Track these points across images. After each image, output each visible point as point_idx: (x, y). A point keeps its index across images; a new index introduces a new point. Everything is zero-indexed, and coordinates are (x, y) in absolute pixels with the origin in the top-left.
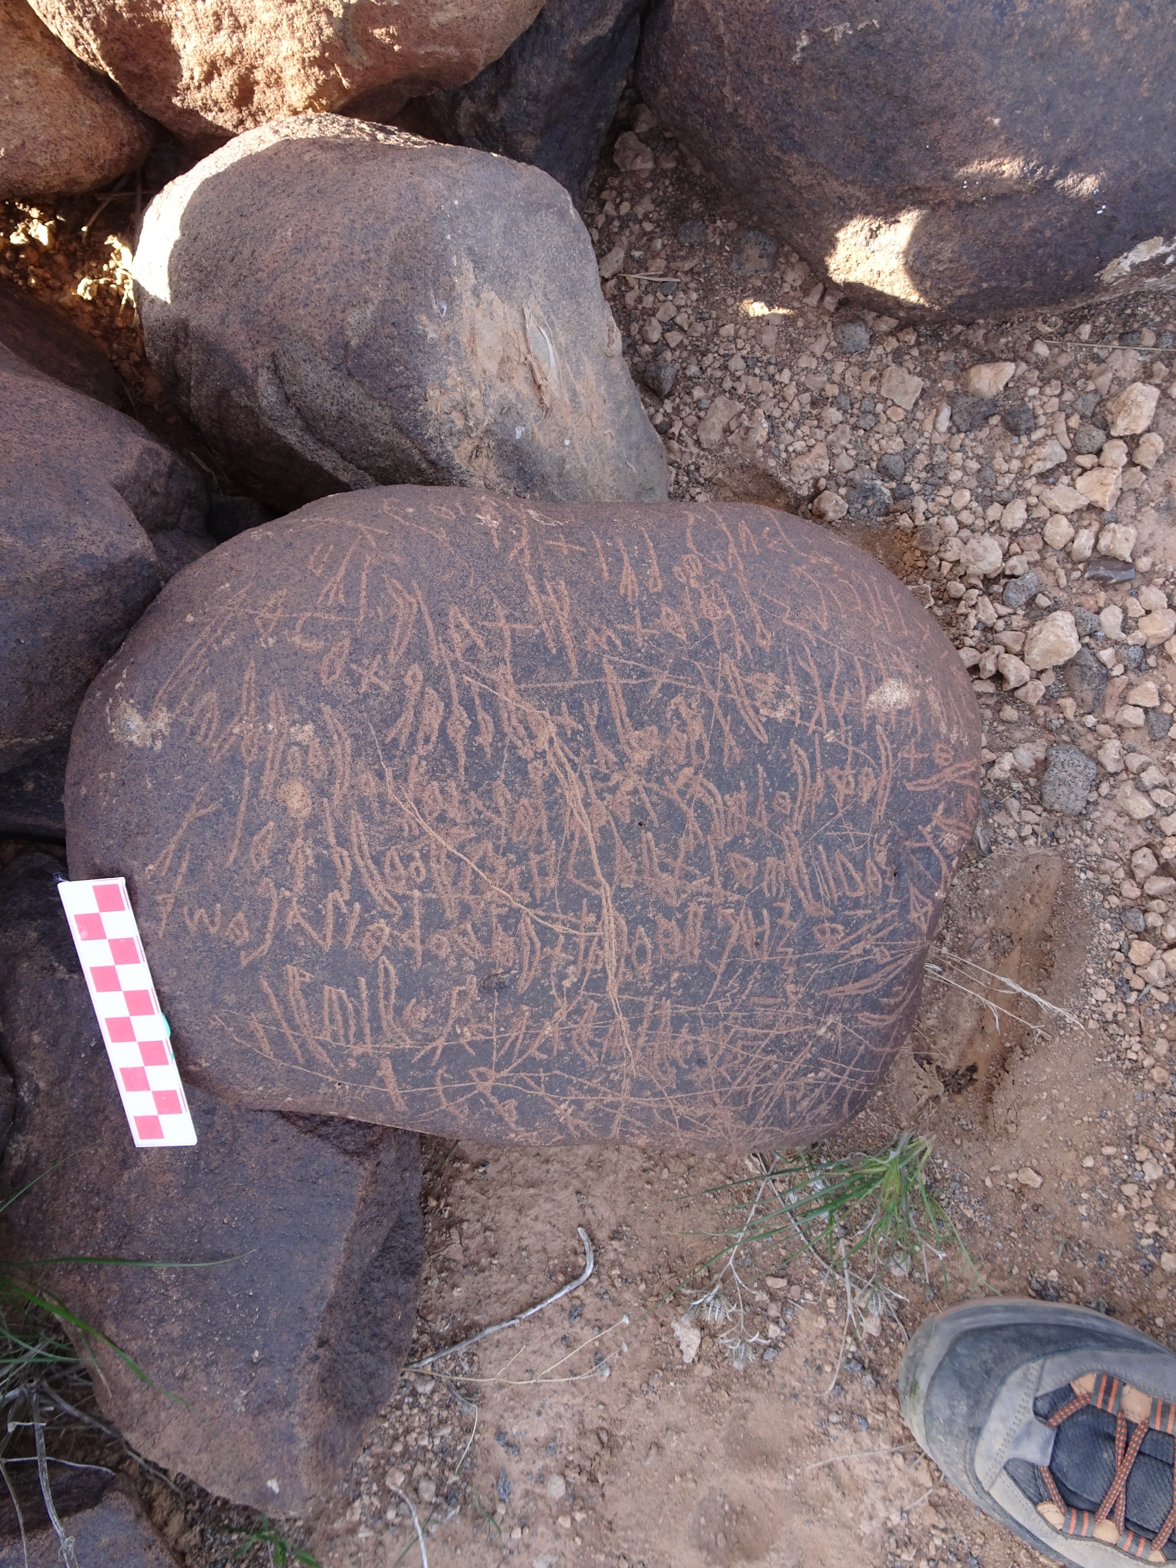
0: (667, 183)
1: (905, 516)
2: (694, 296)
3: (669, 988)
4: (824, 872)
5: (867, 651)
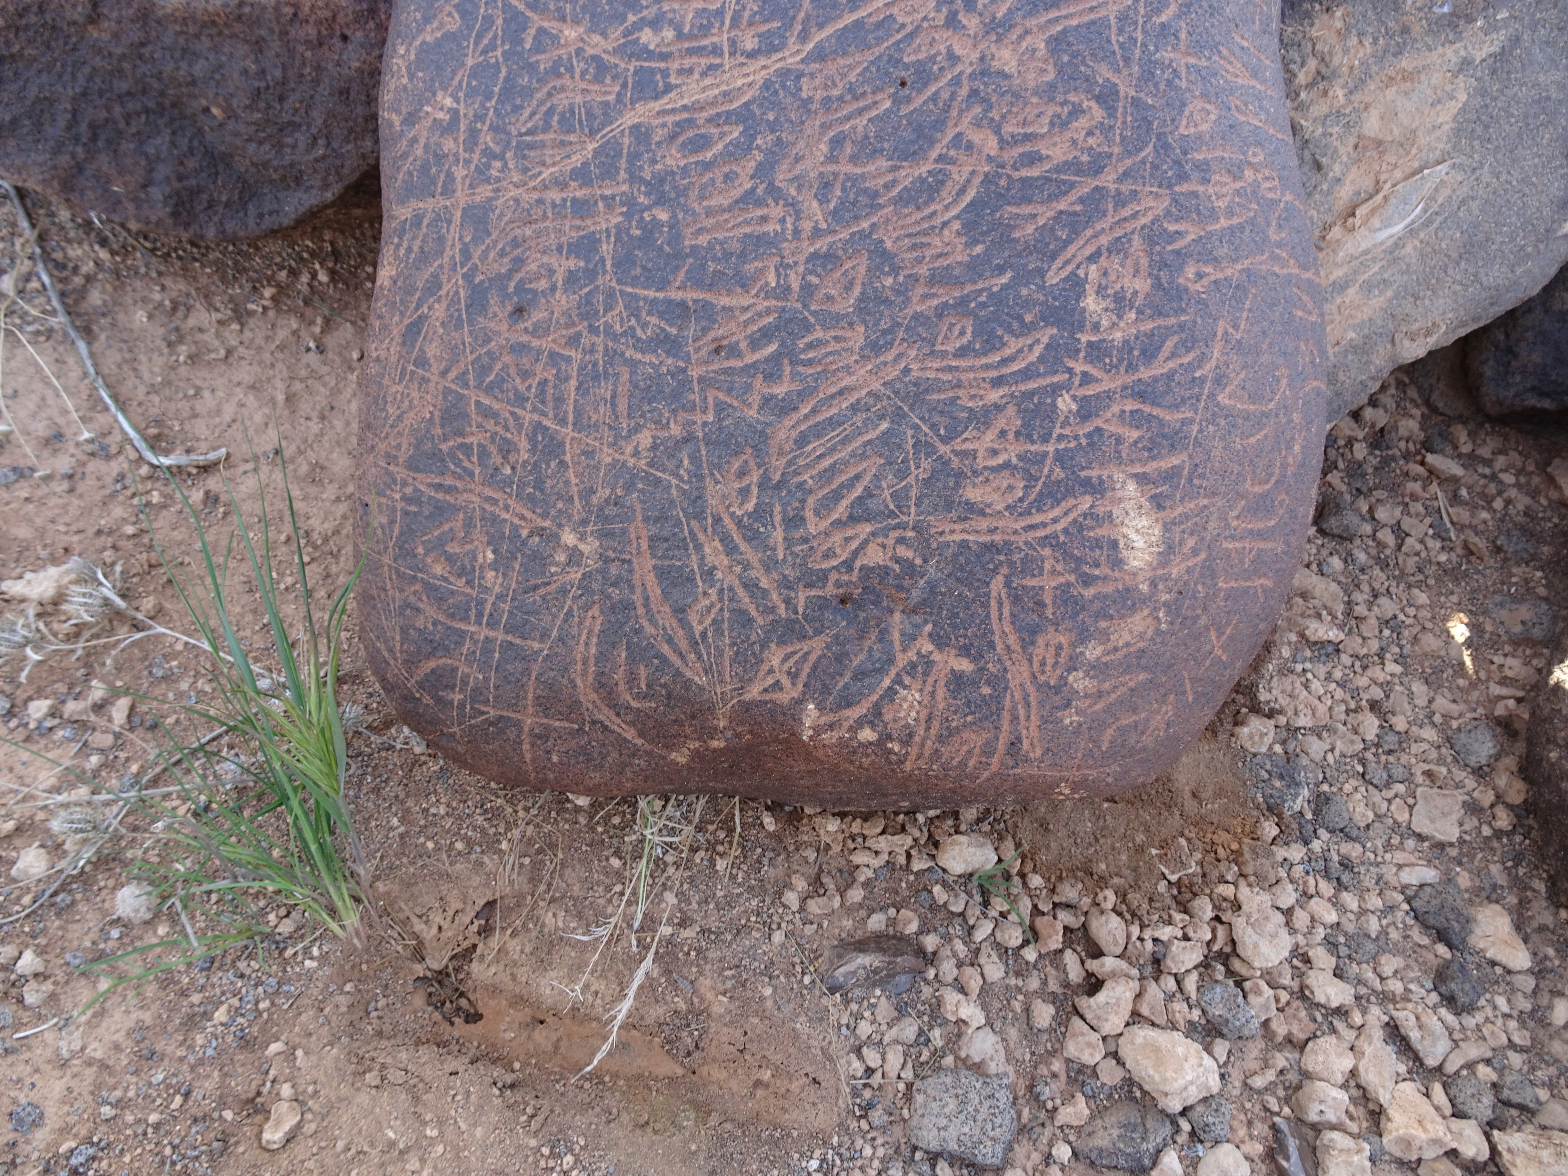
0: (1555, 520)
1: (1275, 831)
2: (1443, 558)
3: (642, 211)
4: (844, 442)
5: (1196, 481)
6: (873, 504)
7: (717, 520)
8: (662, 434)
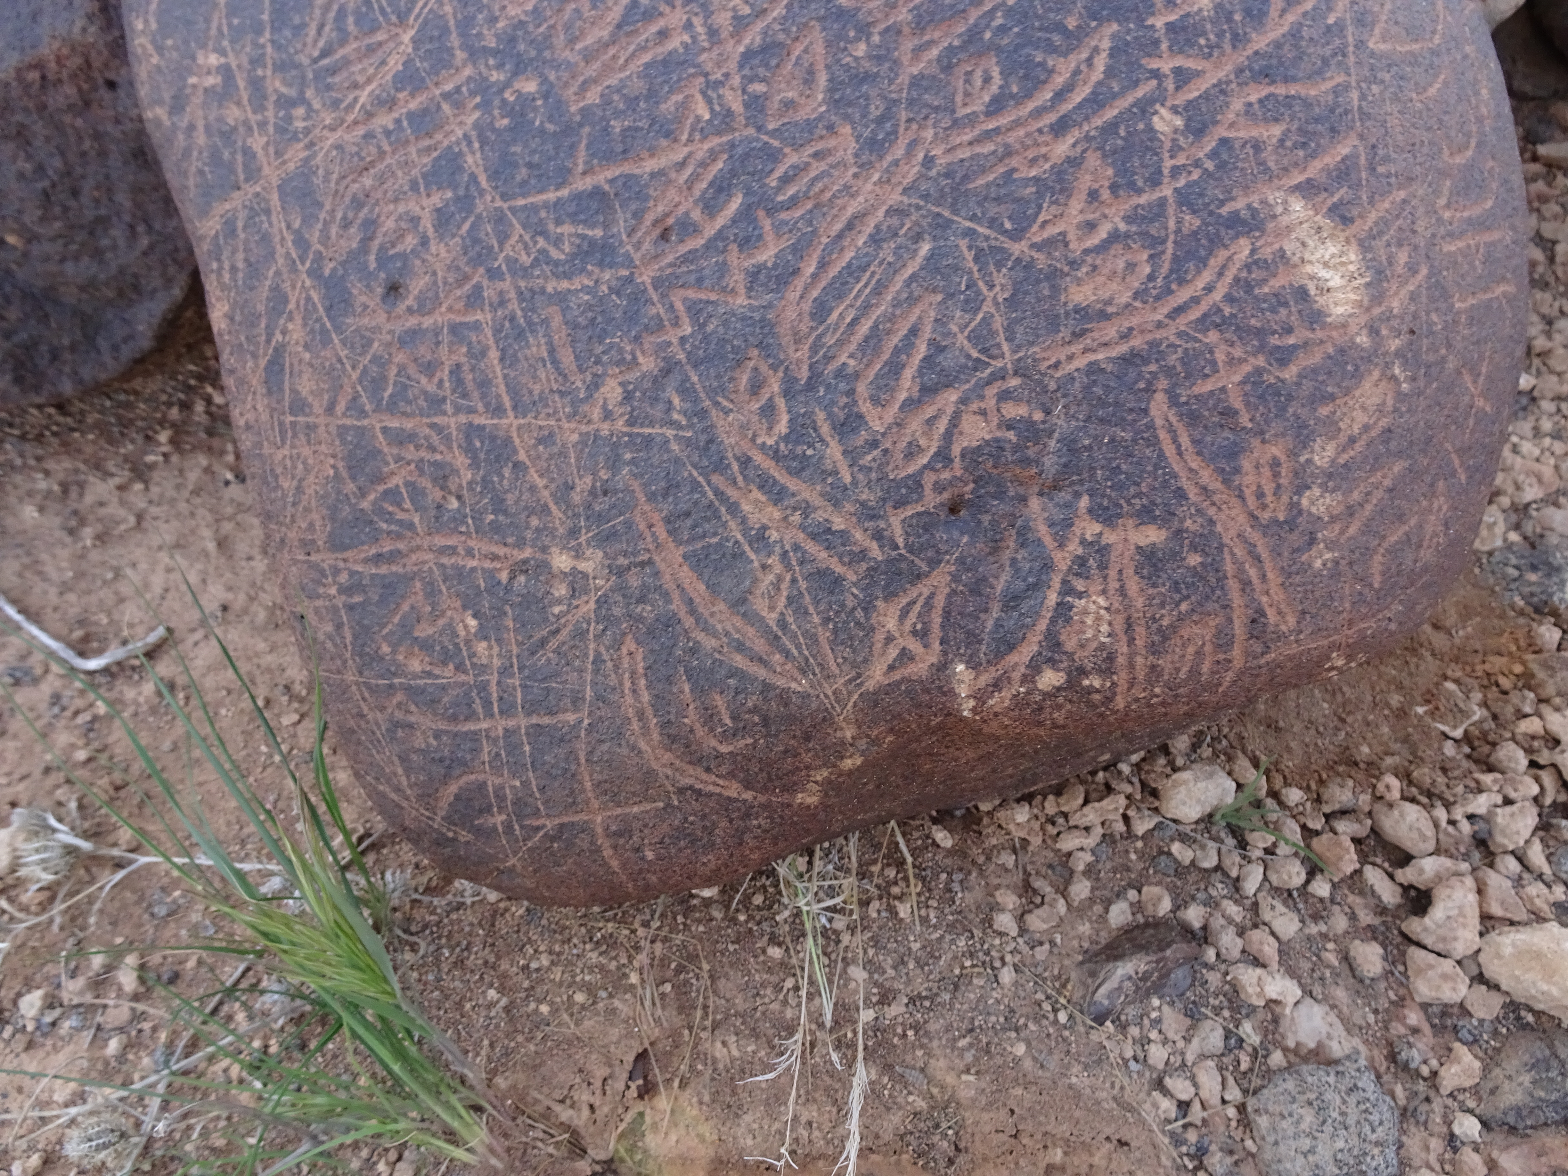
1: (1557, 634)
3: (501, 91)
4: (879, 290)
5: (1381, 169)
6: (947, 361)
7: (745, 462)
8: (631, 376)
